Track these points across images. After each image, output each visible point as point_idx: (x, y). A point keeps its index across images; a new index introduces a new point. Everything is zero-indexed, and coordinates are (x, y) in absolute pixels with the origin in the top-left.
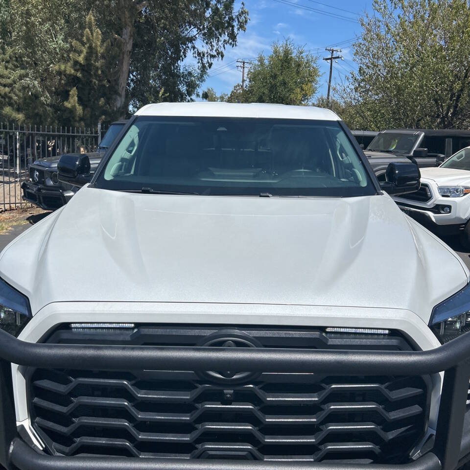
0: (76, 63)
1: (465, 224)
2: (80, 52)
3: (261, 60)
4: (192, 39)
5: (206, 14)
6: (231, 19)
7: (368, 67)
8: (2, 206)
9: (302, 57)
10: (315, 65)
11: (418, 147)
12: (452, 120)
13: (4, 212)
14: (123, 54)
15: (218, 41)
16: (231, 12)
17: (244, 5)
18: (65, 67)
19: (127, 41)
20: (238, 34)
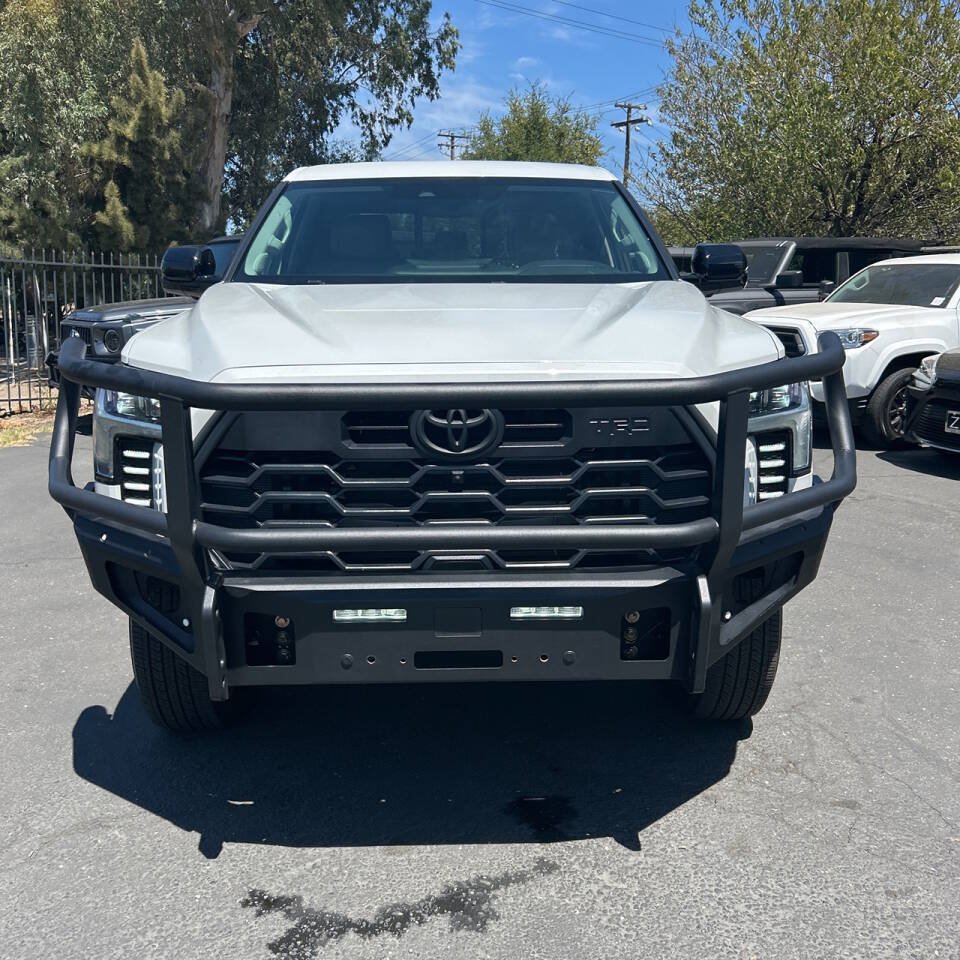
0: (121, 139)
1: (868, 397)
2: (125, 119)
3: (486, 128)
4: (348, 89)
5: (374, 37)
6: (425, 45)
7: (689, 130)
8: (5, 406)
9: (566, 118)
10: (593, 135)
11: (784, 270)
12: (853, 223)
13: (9, 416)
14: (214, 121)
15: (401, 92)
16: (425, 32)
17: (449, 18)
18: (100, 148)
19: (222, 95)
20: (439, 75)
